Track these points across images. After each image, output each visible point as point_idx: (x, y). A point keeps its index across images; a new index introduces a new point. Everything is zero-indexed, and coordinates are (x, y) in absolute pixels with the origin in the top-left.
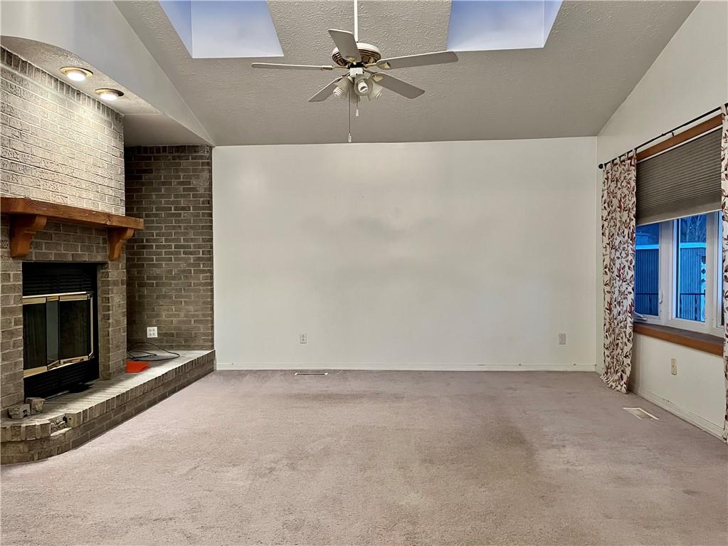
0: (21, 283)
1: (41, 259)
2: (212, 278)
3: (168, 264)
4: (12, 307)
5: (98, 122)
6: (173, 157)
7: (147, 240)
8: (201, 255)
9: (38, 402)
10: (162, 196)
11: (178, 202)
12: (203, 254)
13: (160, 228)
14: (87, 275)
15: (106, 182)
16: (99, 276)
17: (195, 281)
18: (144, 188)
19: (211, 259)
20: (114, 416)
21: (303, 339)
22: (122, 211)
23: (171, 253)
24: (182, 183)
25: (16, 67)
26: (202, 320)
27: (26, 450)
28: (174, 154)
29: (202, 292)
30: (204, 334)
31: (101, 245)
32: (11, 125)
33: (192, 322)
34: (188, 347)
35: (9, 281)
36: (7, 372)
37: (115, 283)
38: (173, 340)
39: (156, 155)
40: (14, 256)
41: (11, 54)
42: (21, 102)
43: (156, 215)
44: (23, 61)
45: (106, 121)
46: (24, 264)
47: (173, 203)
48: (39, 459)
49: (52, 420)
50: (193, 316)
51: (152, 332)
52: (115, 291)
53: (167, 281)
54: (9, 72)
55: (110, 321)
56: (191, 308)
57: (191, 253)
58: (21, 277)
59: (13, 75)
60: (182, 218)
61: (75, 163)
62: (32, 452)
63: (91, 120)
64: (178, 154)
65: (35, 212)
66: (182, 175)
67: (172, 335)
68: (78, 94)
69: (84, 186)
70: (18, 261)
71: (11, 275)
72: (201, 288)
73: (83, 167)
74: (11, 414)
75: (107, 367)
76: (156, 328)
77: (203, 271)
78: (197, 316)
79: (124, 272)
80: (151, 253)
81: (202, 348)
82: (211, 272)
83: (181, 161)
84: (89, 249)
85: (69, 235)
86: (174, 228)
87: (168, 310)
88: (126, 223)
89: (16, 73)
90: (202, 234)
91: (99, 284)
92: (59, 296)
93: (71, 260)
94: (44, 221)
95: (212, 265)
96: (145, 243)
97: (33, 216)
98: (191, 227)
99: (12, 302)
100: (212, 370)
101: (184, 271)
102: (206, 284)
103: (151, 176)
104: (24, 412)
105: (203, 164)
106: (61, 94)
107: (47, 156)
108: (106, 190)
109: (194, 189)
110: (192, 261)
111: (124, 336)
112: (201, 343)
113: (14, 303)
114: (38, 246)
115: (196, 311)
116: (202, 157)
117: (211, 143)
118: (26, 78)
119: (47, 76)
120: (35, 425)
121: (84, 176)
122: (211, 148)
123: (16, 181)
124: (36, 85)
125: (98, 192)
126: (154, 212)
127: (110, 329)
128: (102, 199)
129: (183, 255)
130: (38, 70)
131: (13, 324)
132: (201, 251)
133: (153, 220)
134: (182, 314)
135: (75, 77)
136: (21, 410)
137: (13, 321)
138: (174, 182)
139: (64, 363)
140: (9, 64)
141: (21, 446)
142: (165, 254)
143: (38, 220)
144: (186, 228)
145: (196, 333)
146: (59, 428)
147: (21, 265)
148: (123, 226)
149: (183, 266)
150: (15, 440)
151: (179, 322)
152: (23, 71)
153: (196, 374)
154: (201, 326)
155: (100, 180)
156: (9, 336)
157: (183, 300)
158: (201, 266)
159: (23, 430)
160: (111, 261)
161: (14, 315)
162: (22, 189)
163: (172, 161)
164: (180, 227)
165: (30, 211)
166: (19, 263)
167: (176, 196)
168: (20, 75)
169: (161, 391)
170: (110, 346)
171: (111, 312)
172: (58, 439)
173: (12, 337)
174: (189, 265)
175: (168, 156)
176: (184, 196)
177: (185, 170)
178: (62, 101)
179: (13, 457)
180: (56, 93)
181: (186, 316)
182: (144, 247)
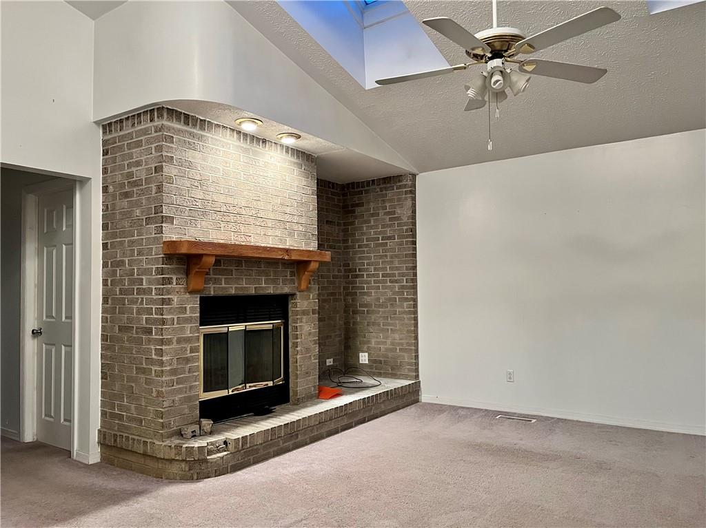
0: (198, 315)
1: (221, 293)
2: (415, 306)
3: (377, 292)
4: (188, 337)
5: (286, 165)
6: (381, 188)
7: (359, 269)
8: (405, 283)
9: (207, 423)
10: (371, 227)
11: (385, 232)
12: (407, 282)
13: (369, 258)
14: (278, 306)
15: (296, 219)
16: (290, 306)
17: (400, 310)
18: (356, 221)
19: (415, 287)
20: (283, 443)
21: (510, 377)
22: (313, 246)
23: (379, 282)
24: (388, 213)
25: (194, 125)
26: (406, 349)
27: (187, 469)
28: (381, 186)
29: (406, 320)
30: (410, 364)
31: (288, 277)
32: (190, 177)
33: (398, 351)
34: (394, 376)
35: (186, 313)
36: (180, 394)
37: (304, 313)
38: (380, 368)
39: (366, 188)
40: (189, 291)
41: (188, 115)
42: (200, 155)
43: (367, 246)
44: (201, 120)
45: (295, 163)
46: (201, 297)
47: (380, 233)
48: (197, 479)
49: (212, 444)
50: (399, 344)
51: (364, 358)
52: (304, 320)
53: (375, 309)
54: (186, 131)
55: (298, 349)
56: (397, 336)
57: (396, 281)
58: (199, 310)
59: (190, 133)
60: (388, 247)
61: (261, 205)
62: (192, 472)
63: (279, 164)
64: (385, 186)
65: (201, 252)
66: (388, 205)
67: (380, 362)
68: (263, 142)
69: (270, 225)
70: (196, 296)
71: (188, 309)
72: (405, 316)
73: (270, 207)
74: (182, 433)
75: (296, 393)
76: (367, 354)
77: (406, 300)
78: (402, 344)
79: (315, 302)
80: (361, 283)
81: (406, 377)
82: (415, 300)
83: (388, 192)
84: (275, 281)
85: (252, 270)
86: (381, 257)
87: (377, 337)
88: (308, 257)
89: (195, 131)
90: (405, 262)
91: (290, 314)
92: (246, 326)
93: (254, 292)
94: (213, 260)
95: (416, 293)
96: (358, 273)
97: (200, 256)
98: (396, 256)
99: (189, 332)
100: (417, 401)
101: (390, 299)
102: (410, 313)
103: (362, 208)
104: (192, 432)
105: (406, 193)
106: (245, 145)
107: (230, 200)
108: (295, 227)
109: (398, 218)
110: (397, 290)
111: (315, 363)
112: (406, 372)
113: (191, 333)
114: (217, 281)
115: (401, 339)
116: (405, 186)
117: (414, 171)
118: (205, 134)
119: (228, 130)
120: (193, 447)
121: (271, 216)
122: (414, 176)
123: (194, 225)
124: (216, 139)
125: (286, 229)
126: (365, 243)
127: (298, 357)
128: (291, 234)
129: (389, 284)
130: (218, 126)
131: (189, 352)
132: (405, 278)
133: (364, 251)
134: (389, 341)
135: (249, 127)
136: (190, 430)
137: (189, 349)
138: (381, 212)
139: (250, 387)
140: (187, 123)
141: (183, 465)
142: (374, 283)
143: (204, 259)
144: (391, 257)
145: (401, 362)
146: (219, 451)
147: (198, 299)
148: (305, 259)
149: (389, 294)
150: (177, 458)
151: (387, 350)
152: (202, 128)
153: (394, 405)
154: (406, 355)
155: (287, 218)
156: (184, 362)
157: (389, 328)
158: (405, 294)
159: (184, 450)
160: (300, 292)
161: (190, 343)
162: (201, 232)
163: (379, 193)
164: (386, 256)
165: (194, 251)
166: (196, 298)
167: (383, 226)
168: (199, 132)
169: (345, 421)
170: (298, 372)
171: (299, 340)
172: (215, 462)
173: (187, 363)
174: (394, 293)
175: (376, 189)
176: (390, 226)
177: (390, 201)
178: (246, 150)
179: (176, 474)
180: (240, 144)
181: (392, 344)
182: (357, 276)
